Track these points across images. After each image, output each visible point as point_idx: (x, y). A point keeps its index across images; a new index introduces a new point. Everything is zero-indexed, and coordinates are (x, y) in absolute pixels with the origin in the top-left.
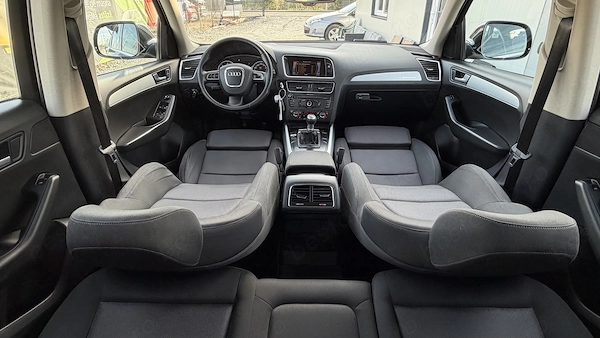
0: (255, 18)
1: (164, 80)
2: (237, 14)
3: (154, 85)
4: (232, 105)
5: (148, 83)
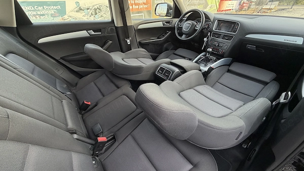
0: (283, 9)
1: (168, 25)
2: (272, 7)
3: (162, 26)
4: (183, 38)
5: (160, 24)
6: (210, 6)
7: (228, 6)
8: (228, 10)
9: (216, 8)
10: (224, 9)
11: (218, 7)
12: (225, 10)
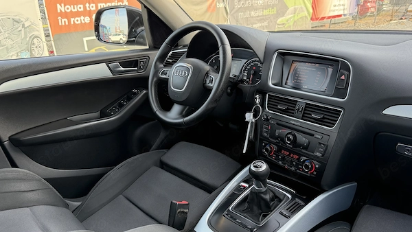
1: (133, 72)
6: (291, 9)
7: (333, 8)
8: (334, 17)
9: (306, 13)
10: (327, 15)
11: (311, 11)
12: (329, 17)
